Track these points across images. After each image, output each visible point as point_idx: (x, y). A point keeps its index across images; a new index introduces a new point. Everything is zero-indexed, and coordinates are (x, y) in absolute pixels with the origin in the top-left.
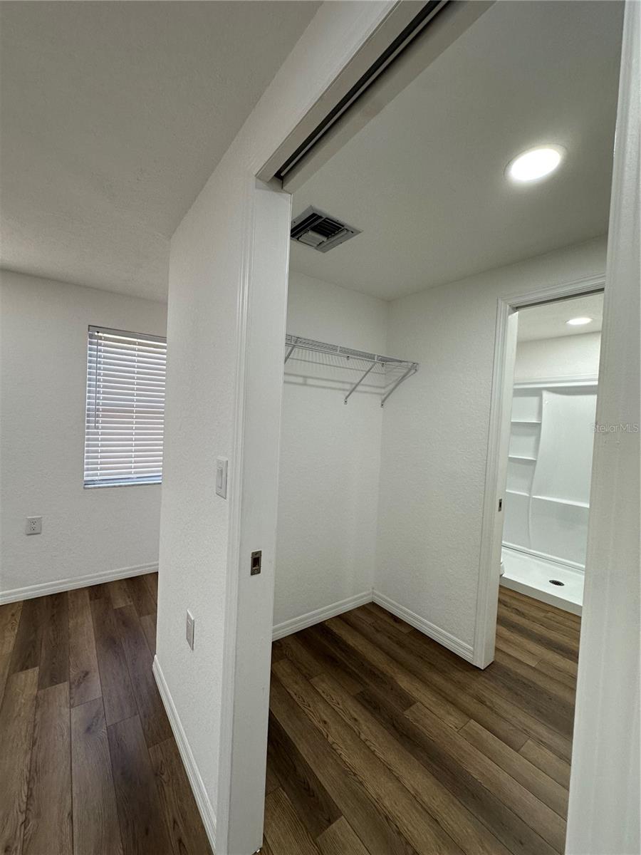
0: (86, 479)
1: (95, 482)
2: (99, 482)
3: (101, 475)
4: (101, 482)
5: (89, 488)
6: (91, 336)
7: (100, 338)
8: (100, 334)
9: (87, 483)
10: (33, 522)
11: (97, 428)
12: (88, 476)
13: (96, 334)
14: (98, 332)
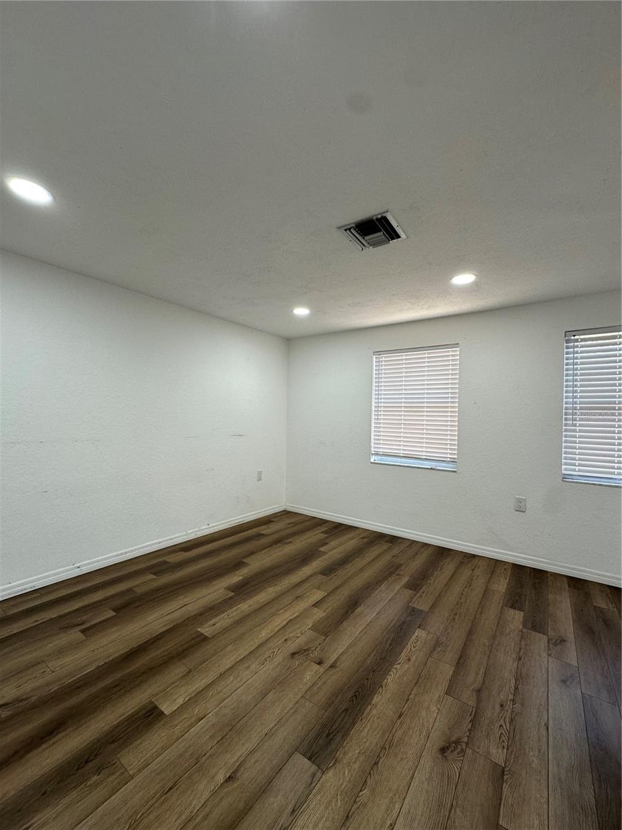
0: (563, 472)
1: (574, 477)
2: (577, 477)
3: (579, 471)
4: (579, 478)
5: (568, 482)
6: (567, 341)
7: (577, 341)
8: (576, 337)
9: (565, 477)
10: (520, 501)
11: (575, 426)
12: (566, 470)
13: (573, 338)
14: (574, 336)
